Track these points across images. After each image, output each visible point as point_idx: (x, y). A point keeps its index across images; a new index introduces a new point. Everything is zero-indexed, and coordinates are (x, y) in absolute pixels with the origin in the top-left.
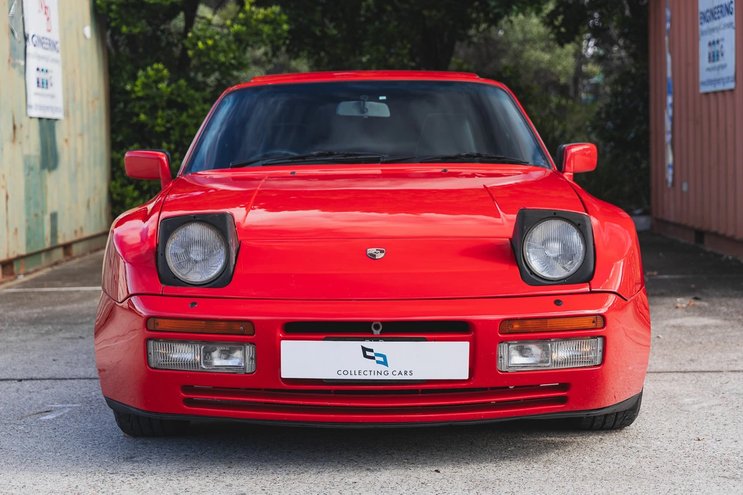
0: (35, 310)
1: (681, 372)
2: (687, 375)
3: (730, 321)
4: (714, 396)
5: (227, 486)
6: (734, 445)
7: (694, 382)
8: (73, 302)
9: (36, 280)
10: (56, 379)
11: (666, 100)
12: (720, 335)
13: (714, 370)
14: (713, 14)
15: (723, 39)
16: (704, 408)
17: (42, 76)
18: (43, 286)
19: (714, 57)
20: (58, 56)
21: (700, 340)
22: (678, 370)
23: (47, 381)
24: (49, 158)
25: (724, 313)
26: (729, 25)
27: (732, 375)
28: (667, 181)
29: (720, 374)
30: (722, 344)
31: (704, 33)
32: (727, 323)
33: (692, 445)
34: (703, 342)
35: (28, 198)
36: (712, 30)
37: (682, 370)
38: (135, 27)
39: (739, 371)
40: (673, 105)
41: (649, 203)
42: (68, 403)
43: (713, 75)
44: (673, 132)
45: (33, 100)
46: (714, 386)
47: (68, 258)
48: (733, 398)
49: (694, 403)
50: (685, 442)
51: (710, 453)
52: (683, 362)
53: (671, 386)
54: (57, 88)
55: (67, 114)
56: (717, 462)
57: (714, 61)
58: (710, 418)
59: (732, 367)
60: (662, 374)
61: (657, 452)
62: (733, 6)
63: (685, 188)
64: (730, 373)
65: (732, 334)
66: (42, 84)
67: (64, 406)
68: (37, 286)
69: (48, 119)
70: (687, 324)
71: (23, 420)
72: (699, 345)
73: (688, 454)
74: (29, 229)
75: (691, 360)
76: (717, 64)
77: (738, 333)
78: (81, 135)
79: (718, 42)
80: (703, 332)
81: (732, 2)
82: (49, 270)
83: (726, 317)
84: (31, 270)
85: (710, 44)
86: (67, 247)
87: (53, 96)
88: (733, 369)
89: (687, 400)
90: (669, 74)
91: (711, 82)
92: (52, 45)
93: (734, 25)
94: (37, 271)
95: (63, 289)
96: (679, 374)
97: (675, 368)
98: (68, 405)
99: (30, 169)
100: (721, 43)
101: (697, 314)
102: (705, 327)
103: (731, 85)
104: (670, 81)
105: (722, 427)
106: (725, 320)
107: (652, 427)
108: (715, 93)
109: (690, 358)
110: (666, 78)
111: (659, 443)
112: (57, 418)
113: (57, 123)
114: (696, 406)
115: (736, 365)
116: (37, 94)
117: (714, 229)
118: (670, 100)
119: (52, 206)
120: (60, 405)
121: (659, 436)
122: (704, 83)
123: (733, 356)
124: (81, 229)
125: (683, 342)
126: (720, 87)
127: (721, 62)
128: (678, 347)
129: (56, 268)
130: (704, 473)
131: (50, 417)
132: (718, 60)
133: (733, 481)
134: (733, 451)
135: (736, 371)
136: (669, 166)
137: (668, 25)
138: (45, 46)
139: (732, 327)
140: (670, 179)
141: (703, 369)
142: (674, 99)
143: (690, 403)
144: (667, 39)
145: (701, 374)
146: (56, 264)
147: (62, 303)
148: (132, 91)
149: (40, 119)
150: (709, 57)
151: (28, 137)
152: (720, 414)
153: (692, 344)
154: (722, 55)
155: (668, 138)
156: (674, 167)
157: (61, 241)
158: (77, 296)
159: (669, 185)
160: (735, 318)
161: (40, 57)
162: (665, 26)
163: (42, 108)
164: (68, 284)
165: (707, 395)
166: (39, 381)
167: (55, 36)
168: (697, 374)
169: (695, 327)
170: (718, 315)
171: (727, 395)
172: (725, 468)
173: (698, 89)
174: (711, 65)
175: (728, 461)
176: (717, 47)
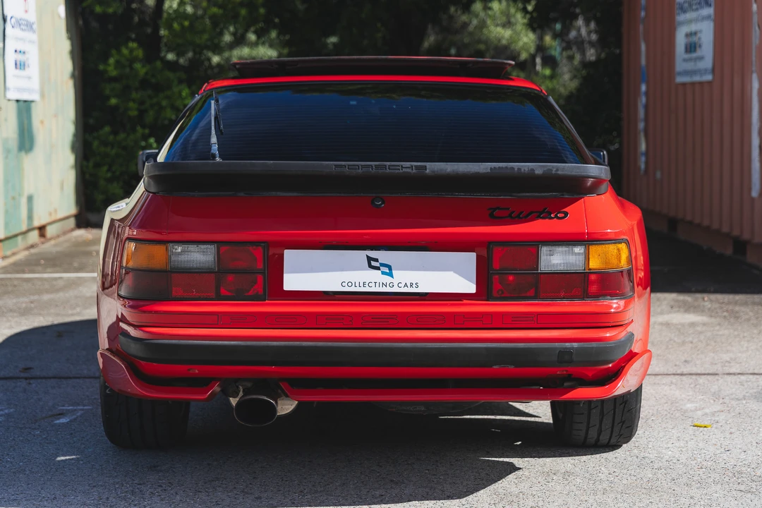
0: (22, 299)
1: (678, 374)
2: (684, 378)
3: (715, 317)
4: (714, 401)
5: (256, 498)
6: (743, 456)
7: (692, 386)
8: (58, 291)
9: (15, 264)
10: (60, 378)
11: (639, 88)
12: (709, 334)
13: (710, 372)
14: (691, 5)
15: (701, 31)
16: (706, 414)
17: (20, 57)
18: (24, 272)
20: (34, 37)
21: (690, 339)
22: (674, 372)
23: (52, 380)
24: (26, 140)
25: (709, 309)
26: (708, 17)
27: (729, 378)
28: (639, 168)
29: (717, 377)
30: (713, 343)
31: (682, 23)
32: (713, 320)
33: (703, 455)
34: (694, 341)
35: (7, 182)
36: (690, 21)
37: (679, 372)
38: (108, 8)
39: (734, 374)
40: (647, 93)
42: (78, 405)
43: (690, 66)
44: (646, 120)
45: (11, 82)
46: (713, 390)
47: (43, 239)
48: (734, 403)
49: (696, 410)
50: (696, 453)
51: (722, 465)
52: (677, 363)
53: (671, 390)
54: (34, 70)
55: (42, 95)
56: (731, 475)
58: (715, 426)
59: (727, 370)
60: (660, 377)
61: (671, 463)
63: (658, 175)
64: (726, 376)
65: (721, 333)
66: (20, 65)
67: (75, 408)
68: (18, 272)
69: (25, 101)
70: (675, 321)
71: (37, 424)
72: (690, 345)
73: (700, 465)
74: (7, 212)
75: (686, 361)
76: (694, 55)
77: (726, 332)
78: (56, 116)
79: (695, 33)
80: (691, 331)
82: (26, 253)
83: (711, 312)
84: (8, 253)
86: (42, 229)
87: (29, 78)
88: (727, 372)
89: (689, 406)
90: (643, 62)
91: (686, 73)
92: (29, 26)
93: (713, 17)
94: (14, 254)
95: (46, 275)
96: (677, 377)
97: (672, 371)
98: (79, 407)
99: (7, 151)
100: (699, 35)
101: (682, 310)
102: (692, 325)
103: (709, 77)
104: (644, 69)
105: (728, 436)
106: (711, 316)
108: (693, 84)
109: (684, 359)
110: (640, 66)
111: (670, 452)
112: (71, 421)
113: (33, 105)
114: (699, 413)
115: (730, 367)
116: (15, 76)
117: (689, 218)
118: (643, 88)
119: (28, 189)
120: (71, 408)
121: (670, 445)
122: (680, 74)
123: (726, 357)
124: (56, 211)
125: (675, 342)
126: (697, 78)
127: (698, 53)
128: (670, 346)
129: (33, 251)
130: (719, 486)
131: (63, 420)
132: (695, 51)
133: (749, 495)
134: (744, 462)
135: (731, 374)
136: (642, 154)
137: (643, 14)
138: (22, 27)
139: (719, 324)
140: (643, 166)
141: (699, 372)
142: (648, 87)
143: (692, 409)
144: (641, 27)
145: (697, 377)
146: (32, 246)
147: (48, 292)
148: (105, 71)
149: (17, 101)
151: (6, 120)
152: (724, 422)
153: (684, 343)
154: (700, 46)
155: (641, 125)
156: (647, 154)
157: (37, 223)
158: (61, 283)
159: (642, 172)
160: (720, 314)
161: (18, 39)
162: (639, 14)
163: (20, 90)
164: (49, 270)
165: (707, 400)
166: (44, 380)
167: (32, 17)
168: (694, 377)
169: (683, 325)
170: (703, 311)
171: (727, 400)
172: (740, 481)
173: (674, 79)
174: (687, 56)
175: (740, 473)
176: (694, 39)
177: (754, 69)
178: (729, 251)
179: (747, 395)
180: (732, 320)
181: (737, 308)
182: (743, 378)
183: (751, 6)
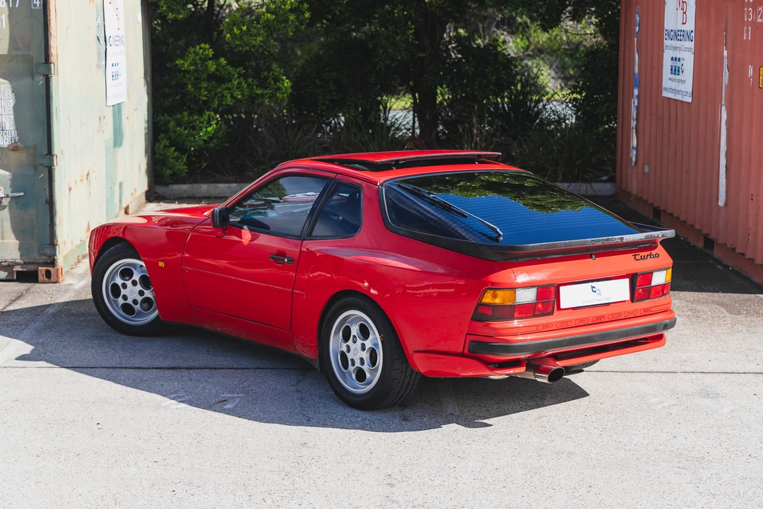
1: (648, 372)
2: (652, 375)
4: (671, 396)
6: (684, 442)
7: (658, 382)
10: (210, 368)
11: (632, 91)
13: (671, 370)
14: (678, 35)
15: (683, 59)
16: (664, 407)
17: (115, 69)
19: (676, 71)
20: (123, 48)
23: (205, 370)
24: (118, 137)
26: (688, 49)
27: (684, 376)
28: (631, 159)
29: (675, 375)
31: (668, 48)
33: (658, 440)
35: (107, 175)
36: (675, 48)
37: (650, 370)
38: (179, 13)
39: (688, 372)
40: (638, 97)
41: (614, 171)
42: (234, 393)
43: (674, 85)
44: (637, 120)
45: (110, 92)
46: (671, 387)
48: (684, 398)
49: (658, 403)
50: (654, 438)
51: (670, 448)
53: (642, 386)
54: (123, 79)
56: (674, 455)
57: (675, 74)
58: (669, 417)
59: (684, 368)
61: (637, 446)
62: (693, 34)
63: (646, 169)
64: (682, 374)
65: (683, 333)
66: (115, 76)
69: (118, 105)
73: (656, 448)
74: (107, 201)
76: (677, 77)
78: (136, 109)
79: (679, 59)
81: (692, 31)
85: (672, 59)
87: (121, 85)
88: (684, 370)
89: (653, 400)
90: (637, 70)
91: (672, 90)
93: (693, 50)
96: (647, 374)
98: (235, 395)
99: (107, 150)
100: (682, 62)
103: (689, 100)
104: (637, 76)
105: (677, 425)
107: (632, 424)
108: (676, 101)
110: (634, 74)
111: (637, 438)
113: (123, 105)
114: (660, 406)
115: (687, 366)
116: (112, 86)
117: (669, 211)
118: (636, 92)
119: (120, 177)
120: (229, 395)
122: (666, 89)
123: (684, 356)
124: (136, 190)
126: (679, 97)
127: (681, 77)
130: (666, 464)
132: (678, 74)
133: (684, 471)
134: (684, 446)
136: (634, 148)
137: (637, 29)
138: (116, 43)
140: (634, 159)
141: (664, 370)
142: (639, 92)
143: (656, 403)
144: (636, 39)
145: (661, 374)
149: (114, 106)
150: (672, 70)
151: (107, 124)
152: (676, 414)
154: (682, 71)
155: (634, 124)
156: (637, 149)
157: (124, 204)
159: (633, 163)
160: (685, 313)
161: (114, 54)
162: (635, 29)
163: (115, 96)
165: (666, 395)
167: (121, 33)
168: (659, 375)
171: (680, 396)
172: (680, 460)
173: (662, 93)
174: (673, 76)
175: (681, 454)
176: (678, 64)
177: (723, 103)
178: (700, 245)
179: (695, 391)
180: (694, 320)
181: (699, 307)
182: (694, 375)
183: (723, 51)
